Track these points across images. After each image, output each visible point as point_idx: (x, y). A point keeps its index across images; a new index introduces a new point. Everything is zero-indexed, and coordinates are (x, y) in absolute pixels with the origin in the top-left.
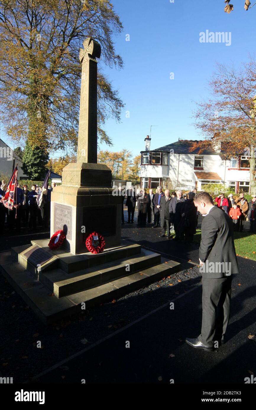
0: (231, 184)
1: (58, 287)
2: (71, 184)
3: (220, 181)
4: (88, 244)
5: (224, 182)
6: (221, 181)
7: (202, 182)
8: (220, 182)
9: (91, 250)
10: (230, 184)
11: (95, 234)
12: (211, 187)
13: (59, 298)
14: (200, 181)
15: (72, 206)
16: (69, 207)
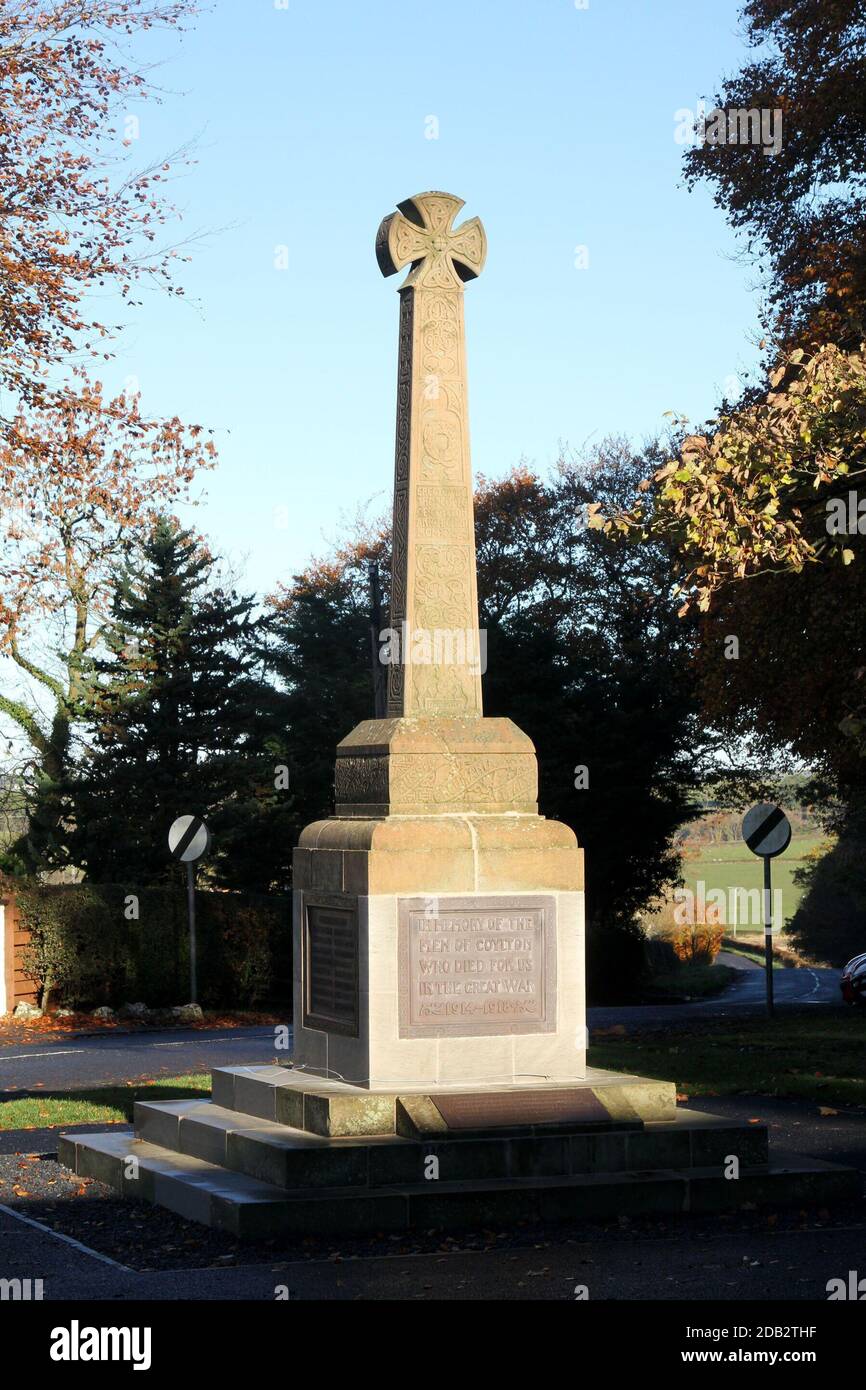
2: (471, 810)
15: (556, 893)
16: (534, 898)
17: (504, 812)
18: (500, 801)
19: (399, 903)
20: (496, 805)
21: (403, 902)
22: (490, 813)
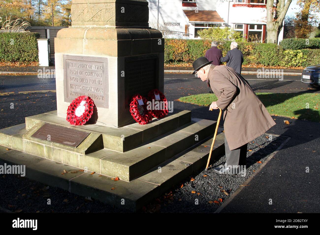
0: (237, 28)
1: (128, 167)
2: (94, 24)
3: (222, 23)
4: (134, 111)
5: (227, 25)
6: (224, 24)
7: (195, 26)
8: (222, 25)
9: (138, 119)
10: (235, 28)
11: (139, 97)
12: (213, 33)
13: (130, 180)
14: (192, 24)
15: (108, 57)
16: (101, 58)
17: (104, 25)
18: (104, 21)
19: (63, 57)
20: (102, 23)
21: (64, 56)
22: (100, 25)
